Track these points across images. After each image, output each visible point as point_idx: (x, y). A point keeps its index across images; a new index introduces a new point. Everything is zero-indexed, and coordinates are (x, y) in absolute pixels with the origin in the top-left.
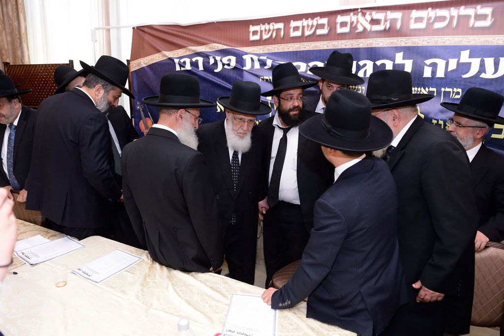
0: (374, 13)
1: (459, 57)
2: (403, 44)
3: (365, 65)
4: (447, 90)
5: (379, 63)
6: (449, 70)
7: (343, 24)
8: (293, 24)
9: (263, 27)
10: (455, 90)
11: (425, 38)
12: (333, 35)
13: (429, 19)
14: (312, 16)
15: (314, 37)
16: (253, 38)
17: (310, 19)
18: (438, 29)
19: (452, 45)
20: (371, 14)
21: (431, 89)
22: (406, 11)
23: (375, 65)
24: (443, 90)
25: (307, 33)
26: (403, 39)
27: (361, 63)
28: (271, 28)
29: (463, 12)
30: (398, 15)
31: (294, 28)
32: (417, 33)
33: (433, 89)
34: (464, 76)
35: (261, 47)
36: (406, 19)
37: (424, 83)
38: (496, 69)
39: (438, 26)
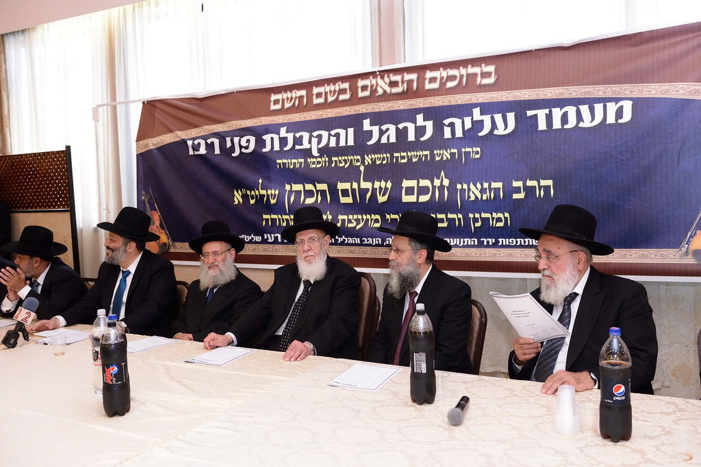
0: (391, 75)
1: (471, 115)
2: (422, 106)
3: (388, 129)
4: (468, 150)
5: (401, 126)
6: (466, 128)
7: (364, 88)
8: (316, 90)
9: (284, 95)
10: (475, 149)
11: (440, 98)
12: (355, 100)
13: (442, 78)
14: (335, 81)
15: (337, 103)
16: (273, 107)
17: (332, 84)
18: (450, 88)
19: (463, 103)
20: (389, 77)
21: (453, 151)
22: (421, 72)
23: (397, 128)
24: (463, 150)
25: (330, 99)
26: (420, 100)
27: (384, 127)
28: (294, 96)
29: (471, 70)
30: (414, 76)
31: (317, 94)
32: (432, 93)
33: (455, 151)
34: (480, 134)
35: (281, 117)
36: (421, 80)
37: (446, 144)
38: (506, 125)
39: (450, 84)
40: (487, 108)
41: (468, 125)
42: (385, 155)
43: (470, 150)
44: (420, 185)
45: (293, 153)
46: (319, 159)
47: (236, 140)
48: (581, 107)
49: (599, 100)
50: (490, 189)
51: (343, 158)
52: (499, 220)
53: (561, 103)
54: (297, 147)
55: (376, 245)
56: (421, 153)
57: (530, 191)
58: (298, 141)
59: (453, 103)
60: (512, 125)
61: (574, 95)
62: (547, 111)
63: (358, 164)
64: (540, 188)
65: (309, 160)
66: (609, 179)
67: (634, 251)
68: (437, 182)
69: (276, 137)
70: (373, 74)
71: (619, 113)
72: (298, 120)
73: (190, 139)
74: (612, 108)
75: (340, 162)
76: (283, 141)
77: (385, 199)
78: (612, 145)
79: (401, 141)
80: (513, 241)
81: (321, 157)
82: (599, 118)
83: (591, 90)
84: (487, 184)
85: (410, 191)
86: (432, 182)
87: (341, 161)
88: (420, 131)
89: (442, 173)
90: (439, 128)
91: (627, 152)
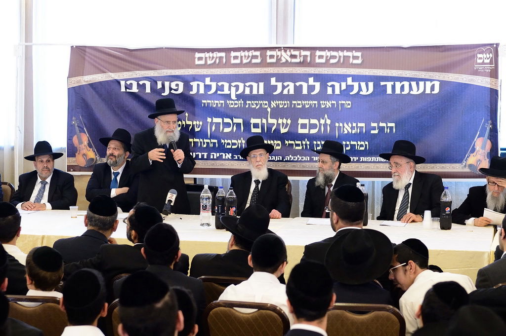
0: (292, 50)
1: (346, 81)
2: (313, 72)
3: (288, 85)
4: (343, 102)
5: (298, 84)
6: (342, 89)
7: (272, 57)
8: (233, 54)
9: (207, 55)
10: (347, 102)
11: (326, 69)
12: (263, 64)
13: (327, 57)
14: (249, 49)
15: (249, 65)
16: (197, 62)
17: (246, 51)
18: (333, 64)
19: (341, 74)
20: (290, 51)
21: (333, 102)
22: (313, 51)
23: (295, 85)
24: (340, 102)
25: (245, 61)
26: (312, 69)
27: (286, 84)
28: (215, 56)
29: (346, 53)
30: (308, 53)
31: (234, 57)
32: (320, 65)
33: (335, 102)
34: (351, 93)
35: (205, 70)
36: (313, 56)
37: (328, 98)
38: (368, 89)
39: (332, 61)
40: (355, 78)
41: (344, 87)
42: (286, 102)
43: (344, 102)
44: (311, 123)
45: (216, 96)
46: (236, 102)
47: (167, 84)
48: (412, 83)
49: (422, 80)
50: (357, 127)
51: (255, 102)
52: (362, 146)
53: (401, 79)
54: (219, 92)
55: (278, 161)
56: (311, 102)
57: (381, 129)
58: (221, 88)
59: (335, 73)
60: (371, 89)
61: (408, 76)
62: (392, 83)
63: (266, 106)
64: (387, 127)
65: (228, 102)
66: (426, 124)
67: (438, 165)
68: (322, 121)
69: (202, 85)
70: (279, 48)
71: (433, 88)
72: (219, 73)
73: (122, 80)
74: (429, 84)
75: (252, 104)
76: (208, 88)
77: (286, 130)
78: (429, 105)
79: (298, 93)
80: (369, 159)
81: (238, 100)
82: (421, 90)
83: (418, 74)
84: (355, 124)
85: (304, 126)
86: (319, 121)
87: (254, 105)
88: (311, 88)
89: (326, 116)
90: (324, 87)
91: (436, 110)
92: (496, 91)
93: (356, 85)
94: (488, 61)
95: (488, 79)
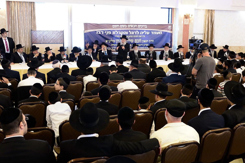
0: (133, 25)
2: (137, 30)
5: (134, 32)
7: (129, 26)
8: (121, 25)
9: (115, 25)
10: (144, 36)
12: (127, 28)
14: (124, 24)
16: (113, 27)
25: (123, 27)
27: (132, 32)
28: (117, 26)
29: (144, 26)
30: (136, 25)
32: (139, 28)
35: (115, 29)
37: (141, 35)
38: (148, 33)
39: (141, 27)
40: (146, 31)
41: (144, 33)
42: (132, 36)
45: (118, 35)
47: (107, 32)
49: (158, 31)
53: (155, 31)
54: (118, 34)
56: (137, 36)
57: (151, 41)
58: (119, 33)
59: (142, 30)
60: (149, 33)
62: (153, 32)
65: (120, 36)
68: (140, 40)
69: (115, 32)
70: (131, 24)
72: (118, 30)
73: (97, 31)
74: (160, 32)
76: (116, 33)
77: (132, 42)
78: (160, 36)
79: (134, 34)
82: (158, 33)
84: (146, 40)
85: (136, 41)
88: (137, 33)
90: (140, 33)
92: (172, 34)
93: (146, 32)
94: (170, 28)
95: (170, 31)
